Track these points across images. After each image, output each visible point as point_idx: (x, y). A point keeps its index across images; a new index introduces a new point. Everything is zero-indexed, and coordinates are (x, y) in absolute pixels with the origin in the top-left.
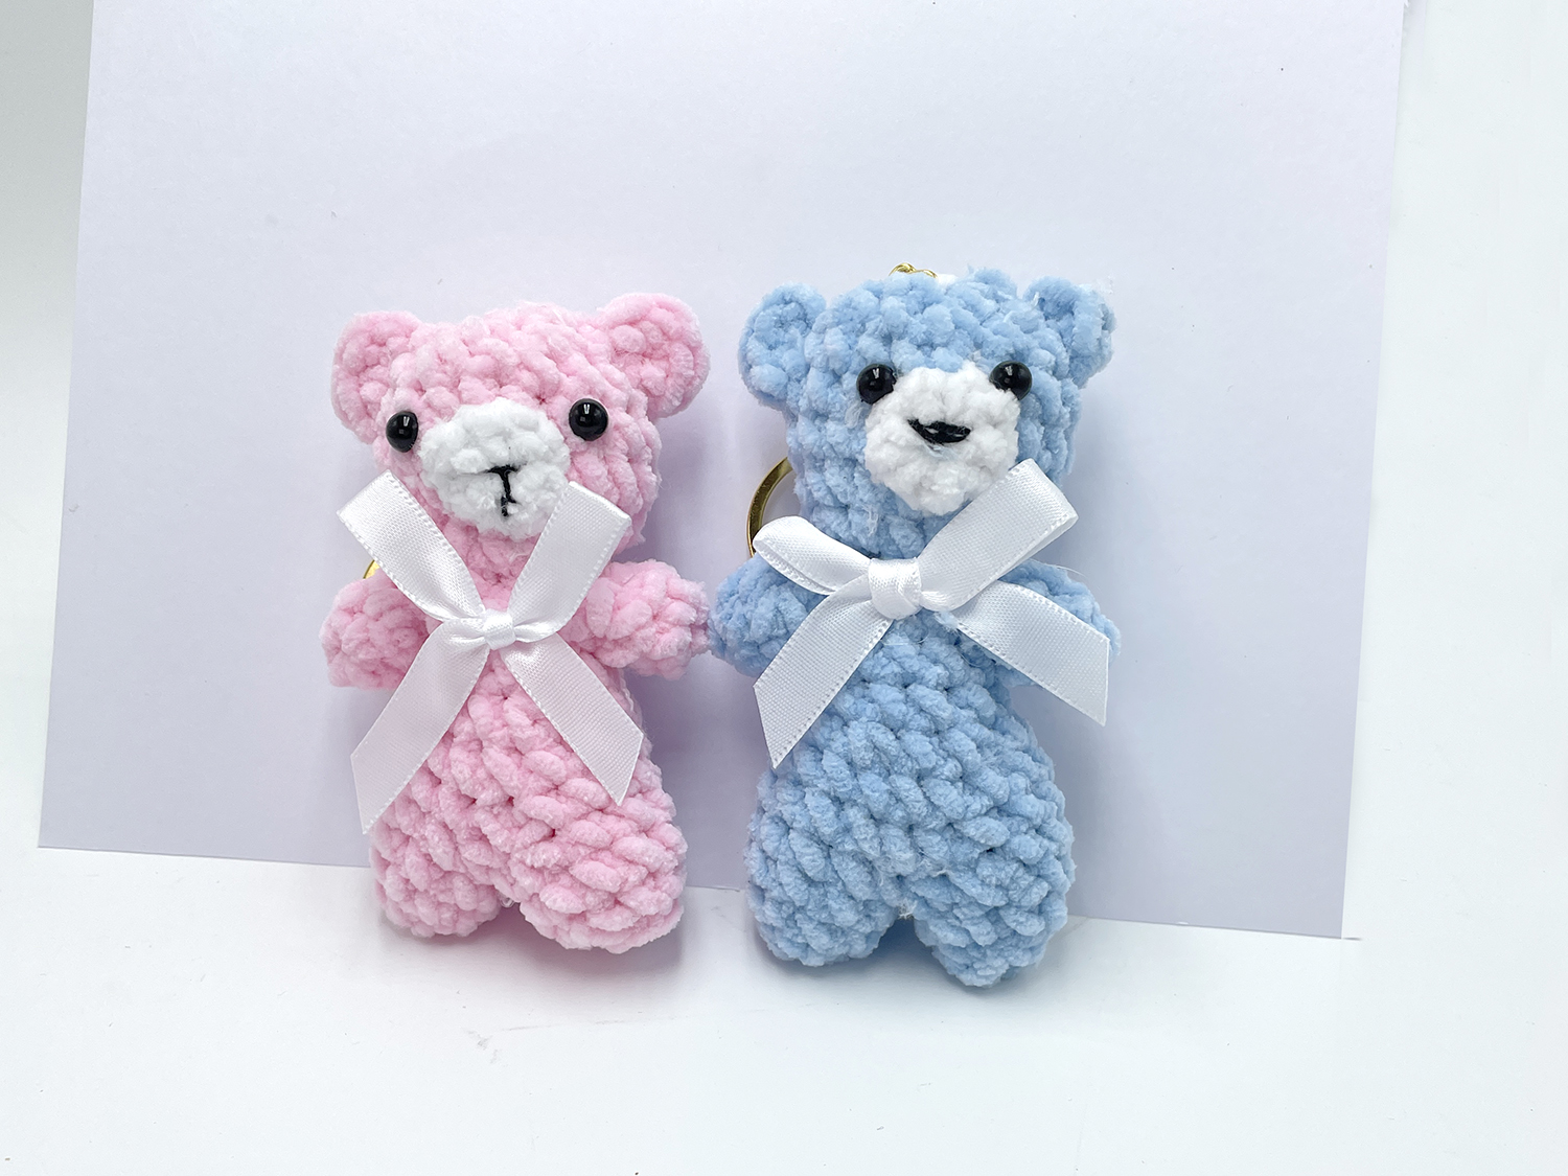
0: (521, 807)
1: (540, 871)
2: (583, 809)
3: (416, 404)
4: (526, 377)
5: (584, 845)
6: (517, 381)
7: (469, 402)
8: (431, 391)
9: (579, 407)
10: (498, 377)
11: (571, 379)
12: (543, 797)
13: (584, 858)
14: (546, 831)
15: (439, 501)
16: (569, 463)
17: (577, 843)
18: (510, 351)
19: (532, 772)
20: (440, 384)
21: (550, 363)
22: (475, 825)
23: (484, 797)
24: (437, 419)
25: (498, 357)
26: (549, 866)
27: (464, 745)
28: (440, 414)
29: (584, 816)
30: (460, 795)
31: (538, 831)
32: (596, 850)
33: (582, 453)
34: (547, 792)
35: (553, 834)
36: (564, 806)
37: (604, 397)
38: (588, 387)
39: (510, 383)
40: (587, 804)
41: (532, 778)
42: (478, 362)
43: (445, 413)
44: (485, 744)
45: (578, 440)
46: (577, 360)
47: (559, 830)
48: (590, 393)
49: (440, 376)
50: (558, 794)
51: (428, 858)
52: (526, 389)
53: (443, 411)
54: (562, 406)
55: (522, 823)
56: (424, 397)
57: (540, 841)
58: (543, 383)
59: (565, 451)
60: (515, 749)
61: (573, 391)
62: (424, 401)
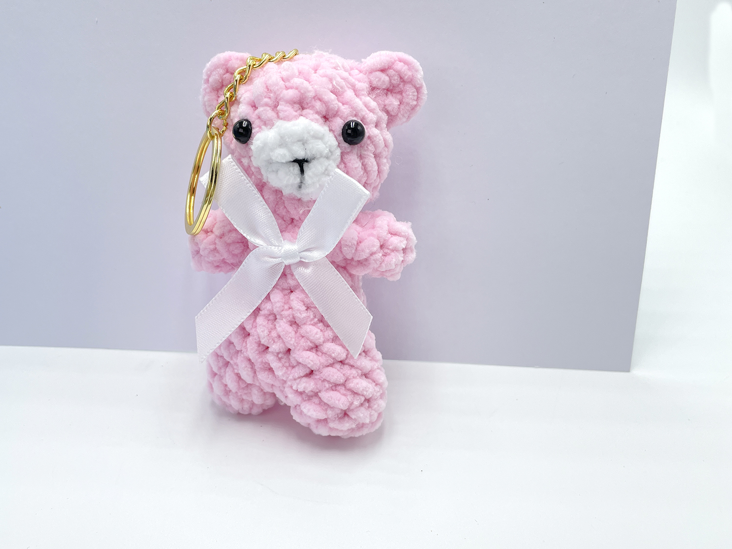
0: (294, 356)
1: (301, 393)
2: (331, 361)
3: (251, 115)
4: (318, 105)
5: (329, 382)
6: (313, 107)
7: (284, 119)
8: (260, 109)
9: (348, 125)
10: (301, 104)
11: (346, 106)
12: (308, 352)
13: (327, 389)
14: (308, 371)
15: (262, 175)
16: (340, 159)
17: (324, 380)
18: (310, 88)
19: (303, 337)
20: (267, 105)
21: (333, 96)
22: (267, 361)
23: (275, 347)
24: (263, 127)
25: (302, 91)
26: (306, 392)
27: (267, 317)
28: (265, 124)
30: (259, 344)
31: (303, 371)
32: (335, 386)
33: (348, 153)
34: (310, 349)
35: (312, 372)
36: (320, 358)
37: (363, 119)
38: (355, 112)
39: (309, 108)
40: (334, 359)
41: (303, 340)
42: (290, 94)
43: (267, 123)
45: (346, 145)
46: (349, 94)
47: (315, 371)
48: (356, 116)
49: (266, 100)
50: (317, 351)
51: (239, 376)
52: (317, 113)
53: (267, 122)
55: (295, 365)
56: (257, 112)
57: (302, 377)
58: (328, 109)
59: (338, 152)
60: (294, 323)
61: (347, 114)
62: (257, 115)
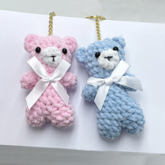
0: (53, 105)
3: (40, 46)
6: (55, 44)
11: (62, 45)
16: (62, 57)
19: (55, 100)
20: (44, 44)
22: (46, 108)
26: (57, 114)
28: (44, 48)
29: (63, 107)
31: (56, 109)
35: (58, 109)
44: (48, 96)
48: (65, 48)
54: (61, 49)
55: (53, 108)
60: (53, 97)
